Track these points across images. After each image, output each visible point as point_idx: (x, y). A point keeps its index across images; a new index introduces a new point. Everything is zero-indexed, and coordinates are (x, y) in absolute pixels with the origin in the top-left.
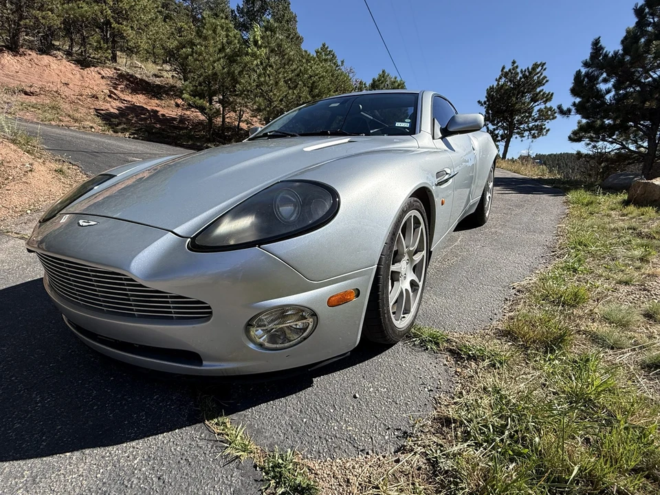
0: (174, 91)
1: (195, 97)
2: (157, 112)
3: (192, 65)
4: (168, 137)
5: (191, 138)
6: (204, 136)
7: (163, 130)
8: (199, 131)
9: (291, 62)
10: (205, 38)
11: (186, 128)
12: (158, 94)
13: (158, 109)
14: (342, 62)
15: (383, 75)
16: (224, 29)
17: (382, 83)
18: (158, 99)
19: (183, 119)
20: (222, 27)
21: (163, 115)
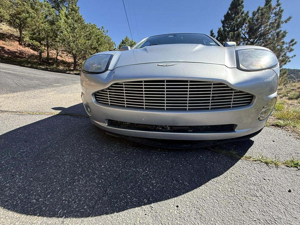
0: (13, 37)
1: (33, 40)
2: (4, 48)
3: (30, 23)
4: (15, 61)
5: (29, 63)
6: (37, 62)
7: (10, 58)
8: (33, 59)
9: (86, 28)
10: (37, 10)
11: (25, 57)
12: (3, 38)
13: (4, 46)
14: (107, 31)
15: (126, 39)
16: (47, 7)
17: (127, 42)
18: (3, 41)
19: (21, 53)
20: (45, 6)
21: (9, 50)
